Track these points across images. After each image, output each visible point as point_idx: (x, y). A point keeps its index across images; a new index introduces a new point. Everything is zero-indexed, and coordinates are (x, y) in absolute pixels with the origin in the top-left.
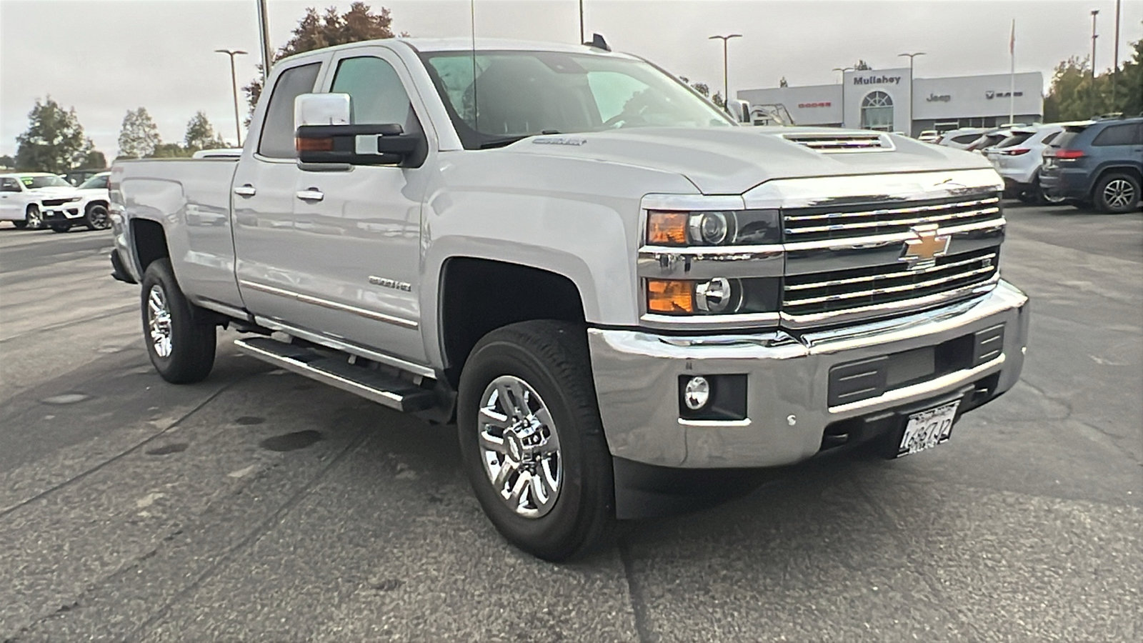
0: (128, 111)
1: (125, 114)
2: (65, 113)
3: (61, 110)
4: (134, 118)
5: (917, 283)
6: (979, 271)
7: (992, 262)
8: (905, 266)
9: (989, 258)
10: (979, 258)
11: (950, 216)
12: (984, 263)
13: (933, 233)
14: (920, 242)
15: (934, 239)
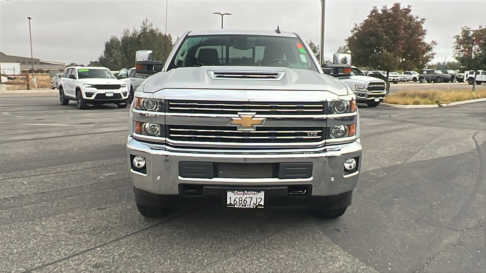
0: (340, 47)
1: (338, 48)
2: (316, 47)
3: (314, 46)
4: (342, 50)
5: (246, 137)
6: (304, 137)
7: (319, 134)
8: (235, 128)
9: (316, 132)
10: (304, 132)
11: (269, 110)
12: (310, 134)
13: (252, 116)
14: (240, 119)
15: (253, 119)
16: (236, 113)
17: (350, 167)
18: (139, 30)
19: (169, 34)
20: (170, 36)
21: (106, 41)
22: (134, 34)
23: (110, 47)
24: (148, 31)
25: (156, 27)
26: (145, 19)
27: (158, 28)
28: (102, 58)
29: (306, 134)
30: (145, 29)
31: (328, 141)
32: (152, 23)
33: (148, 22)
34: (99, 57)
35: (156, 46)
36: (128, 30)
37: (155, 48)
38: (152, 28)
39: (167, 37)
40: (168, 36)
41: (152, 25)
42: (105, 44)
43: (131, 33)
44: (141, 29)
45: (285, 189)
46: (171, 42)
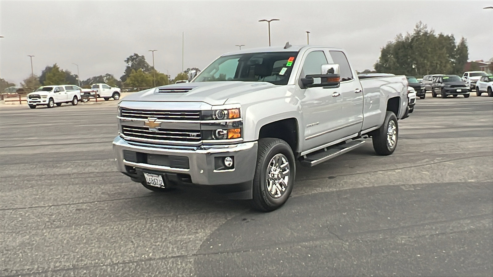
5: (153, 135)
6: (188, 137)
7: (198, 136)
8: (148, 129)
9: (195, 134)
10: (187, 133)
11: (164, 116)
12: (192, 135)
13: (154, 120)
14: (148, 122)
15: (155, 122)
16: (147, 118)
17: (229, 164)
18: (412, 33)
19: (452, 35)
20: (453, 37)
21: (382, 48)
22: (408, 38)
23: (385, 53)
24: (422, 34)
25: (431, 29)
26: (418, 22)
27: (433, 30)
28: (377, 64)
29: (189, 135)
30: (418, 32)
31: (204, 141)
32: (426, 25)
33: (422, 24)
34: (375, 64)
35: (430, 49)
36: (401, 35)
37: (429, 51)
38: (426, 30)
39: (449, 37)
40: (451, 37)
41: (426, 28)
42: (381, 50)
43: (404, 38)
44: (415, 32)
45: (175, 176)
46: (454, 43)
